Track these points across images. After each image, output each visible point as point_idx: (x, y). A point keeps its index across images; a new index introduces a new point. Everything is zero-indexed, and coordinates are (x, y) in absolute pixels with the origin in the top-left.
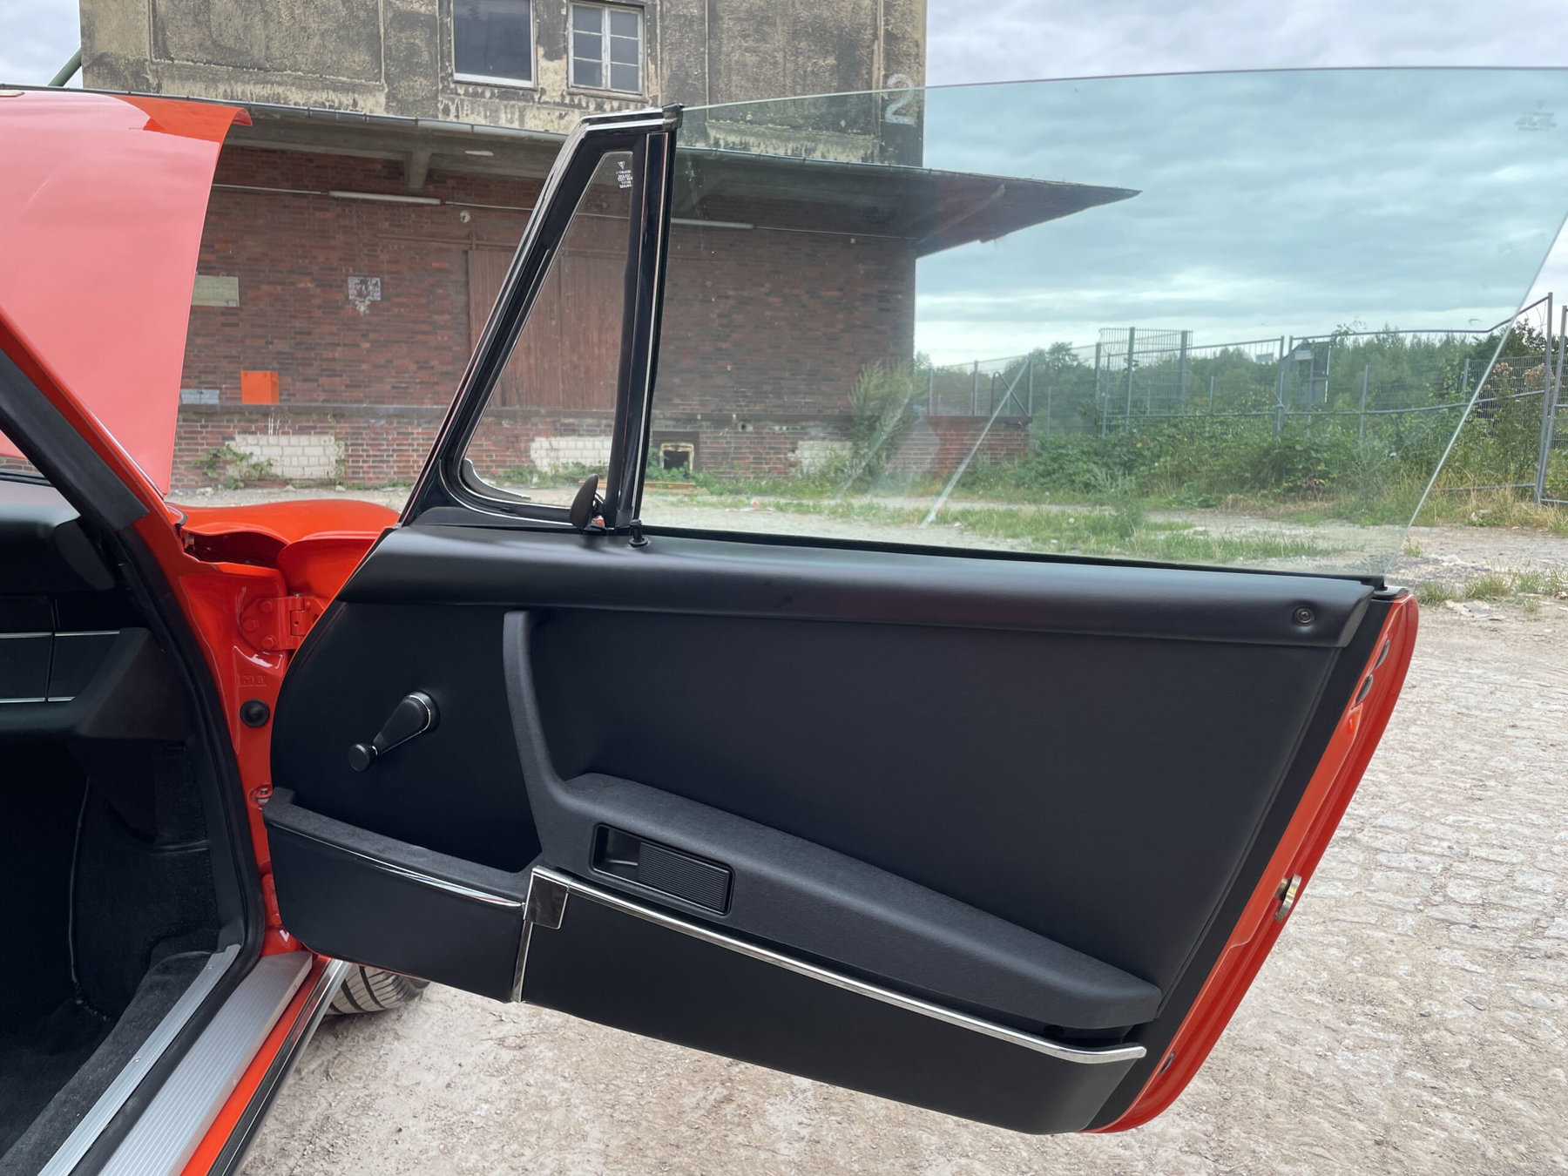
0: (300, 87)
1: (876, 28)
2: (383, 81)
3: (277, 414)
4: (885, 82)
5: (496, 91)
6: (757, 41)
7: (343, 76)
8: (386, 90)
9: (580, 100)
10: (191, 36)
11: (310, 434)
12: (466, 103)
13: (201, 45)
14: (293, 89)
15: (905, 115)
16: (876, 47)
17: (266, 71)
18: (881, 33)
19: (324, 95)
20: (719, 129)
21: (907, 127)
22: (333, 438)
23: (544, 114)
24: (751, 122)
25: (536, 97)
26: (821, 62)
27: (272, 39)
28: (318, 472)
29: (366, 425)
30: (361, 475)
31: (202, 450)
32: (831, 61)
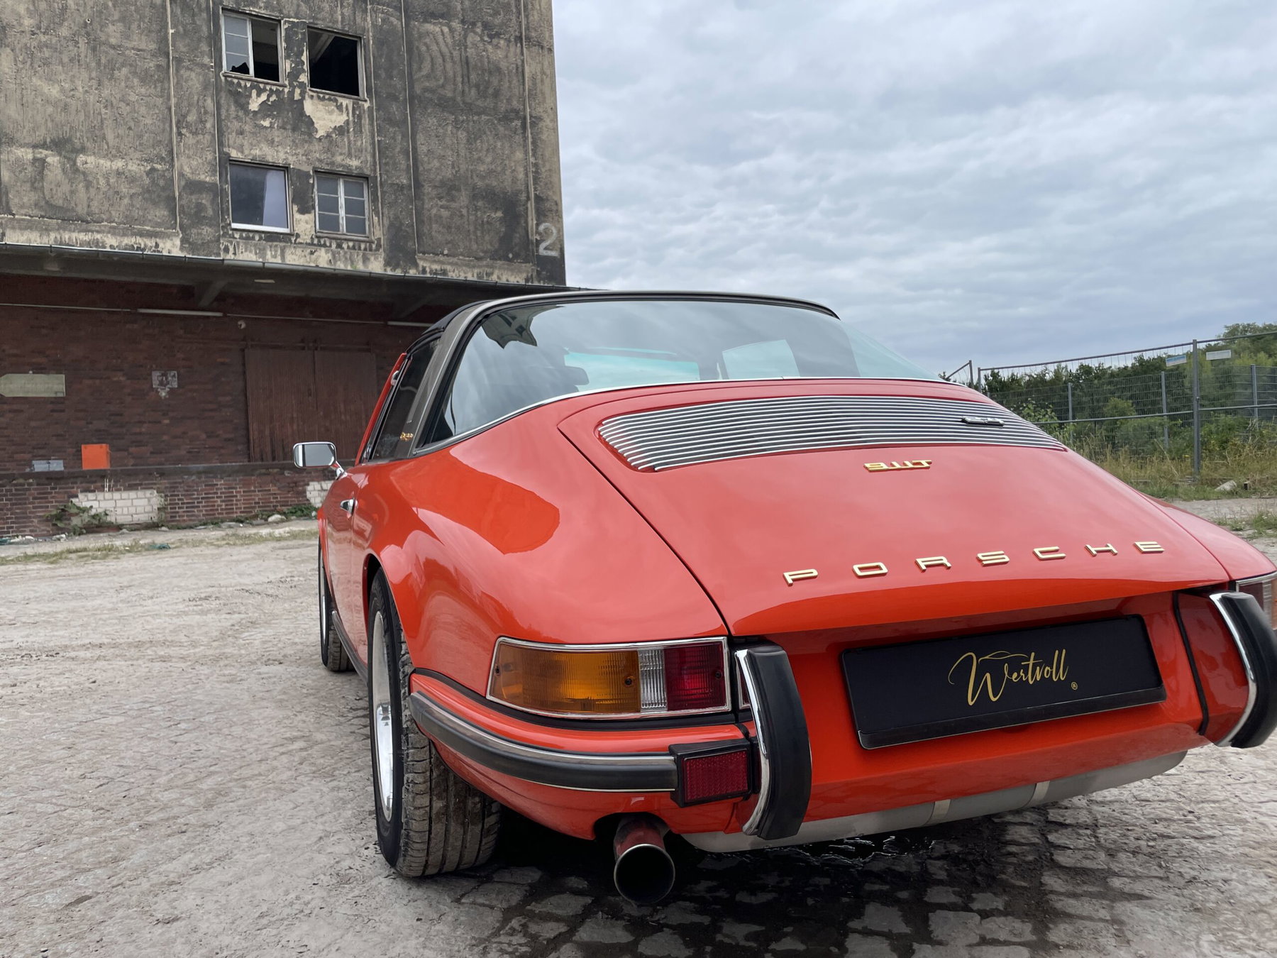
0: (114, 234)
1: (528, 193)
2: (178, 228)
3: (111, 476)
4: (537, 228)
5: (263, 235)
6: (448, 201)
7: (147, 226)
8: (181, 236)
9: (325, 242)
10: (29, 197)
11: (137, 489)
12: (241, 244)
13: (36, 205)
14: (109, 235)
15: (551, 250)
16: (529, 205)
17: (88, 222)
18: (532, 196)
19: (133, 240)
20: (425, 260)
21: (554, 258)
22: (155, 492)
23: (299, 251)
24: (447, 255)
25: (293, 239)
26: (493, 215)
27: (92, 200)
28: (144, 518)
29: (180, 480)
30: (178, 518)
31: (53, 507)
32: (499, 214)
